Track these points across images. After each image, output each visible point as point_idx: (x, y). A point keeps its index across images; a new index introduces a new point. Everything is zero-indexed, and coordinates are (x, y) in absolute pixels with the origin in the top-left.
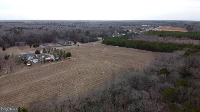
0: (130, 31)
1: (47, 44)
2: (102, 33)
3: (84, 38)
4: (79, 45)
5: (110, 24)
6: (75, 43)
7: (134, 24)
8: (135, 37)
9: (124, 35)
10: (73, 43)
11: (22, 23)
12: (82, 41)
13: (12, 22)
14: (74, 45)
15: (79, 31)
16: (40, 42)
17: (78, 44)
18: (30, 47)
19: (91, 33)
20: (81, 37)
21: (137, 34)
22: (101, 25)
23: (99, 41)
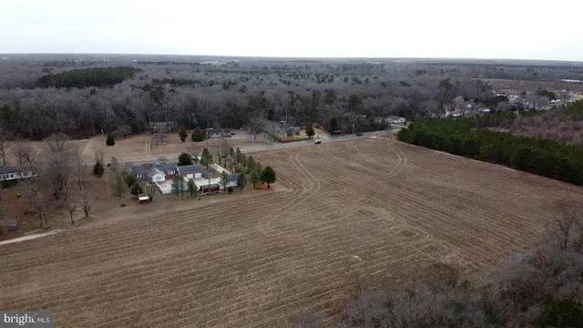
0: (513, 98)
1: (233, 131)
2: (407, 103)
3: (341, 118)
4: (319, 143)
5: (452, 70)
6: (311, 133)
7: (536, 74)
8: (526, 120)
9: (488, 110)
10: (303, 134)
11: (198, 64)
12: (333, 129)
13: (173, 63)
14: (305, 139)
15: (331, 96)
16: (216, 124)
17: (321, 136)
18: (183, 140)
19: (368, 103)
20: (332, 116)
21: (534, 112)
22: (420, 73)
23: (391, 128)
